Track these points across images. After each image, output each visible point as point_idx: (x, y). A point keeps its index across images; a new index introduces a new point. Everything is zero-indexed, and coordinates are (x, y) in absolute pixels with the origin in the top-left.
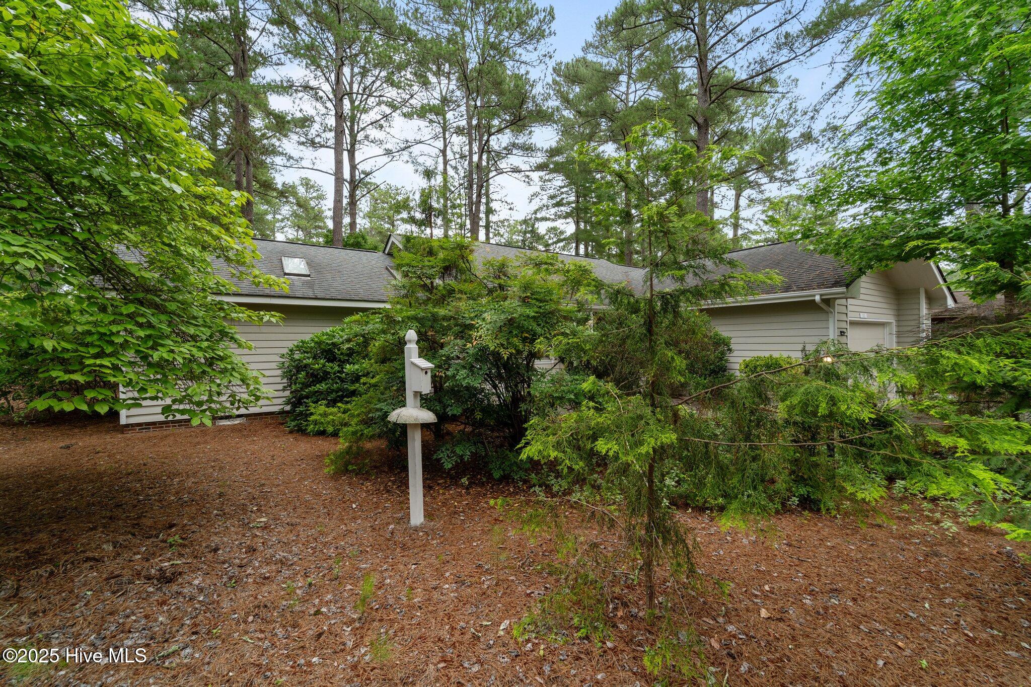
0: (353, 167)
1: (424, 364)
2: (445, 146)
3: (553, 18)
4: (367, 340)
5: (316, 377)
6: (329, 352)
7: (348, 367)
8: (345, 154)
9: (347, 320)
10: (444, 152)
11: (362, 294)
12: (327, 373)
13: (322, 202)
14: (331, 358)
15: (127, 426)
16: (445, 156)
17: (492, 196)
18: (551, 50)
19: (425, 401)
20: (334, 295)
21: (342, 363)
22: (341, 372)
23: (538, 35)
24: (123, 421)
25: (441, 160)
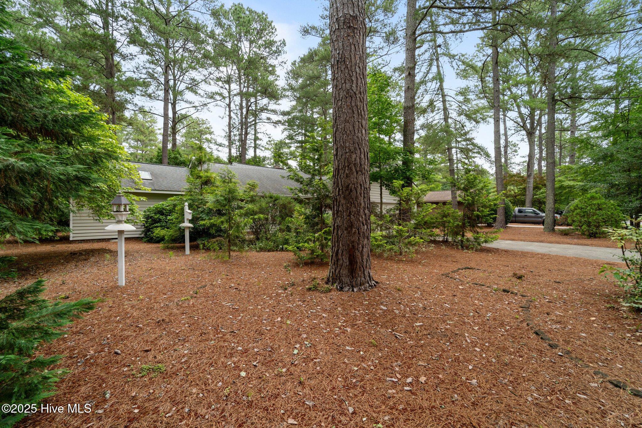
0: (175, 113)
1: (190, 211)
2: (230, 102)
3: (285, 45)
4: (175, 206)
5: (155, 221)
6: (160, 212)
7: (169, 217)
8: (170, 105)
9: (169, 199)
10: (229, 105)
11: (176, 189)
12: (160, 219)
13: (154, 125)
14: (162, 214)
15: (73, 241)
16: (230, 108)
17: (258, 131)
18: (285, 60)
19: (190, 221)
20: (163, 189)
21: (166, 216)
22: (166, 219)
23: (278, 52)
24: (71, 239)
25: (228, 109)
